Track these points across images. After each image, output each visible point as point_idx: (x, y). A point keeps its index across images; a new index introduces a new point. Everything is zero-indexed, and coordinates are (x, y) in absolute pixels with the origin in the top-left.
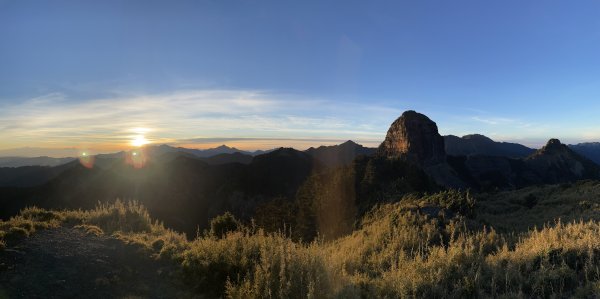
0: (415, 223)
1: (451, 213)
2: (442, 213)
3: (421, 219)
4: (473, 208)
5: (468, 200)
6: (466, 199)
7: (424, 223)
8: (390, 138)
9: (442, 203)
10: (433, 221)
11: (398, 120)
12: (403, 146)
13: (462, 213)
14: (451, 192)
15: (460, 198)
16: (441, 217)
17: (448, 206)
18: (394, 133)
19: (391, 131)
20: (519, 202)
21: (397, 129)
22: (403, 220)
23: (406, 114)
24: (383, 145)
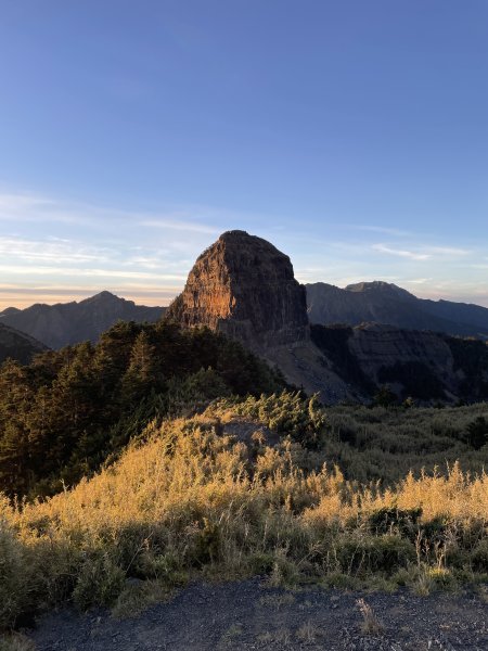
0: (204, 451)
1: (274, 437)
2: (258, 436)
3: (217, 444)
4: (318, 431)
5: (312, 414)
6: (307, 413)
7: (220, 451)
8: (194, 289)
9: (262, 417)
10: (238, 447)
11: (212, 249)
12: (221, 304)
13: (296, 438)
14: (285, 397)
15: (297, 410)
16: (257, 442)
17: (272, 422)
18: (203, 277)
19: (196, 272)
20: (454, 434)
21: (207, 269)
22: (184, 443)
23: (227, 237)
24: (179, 301)
